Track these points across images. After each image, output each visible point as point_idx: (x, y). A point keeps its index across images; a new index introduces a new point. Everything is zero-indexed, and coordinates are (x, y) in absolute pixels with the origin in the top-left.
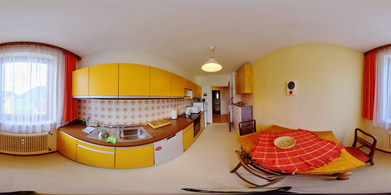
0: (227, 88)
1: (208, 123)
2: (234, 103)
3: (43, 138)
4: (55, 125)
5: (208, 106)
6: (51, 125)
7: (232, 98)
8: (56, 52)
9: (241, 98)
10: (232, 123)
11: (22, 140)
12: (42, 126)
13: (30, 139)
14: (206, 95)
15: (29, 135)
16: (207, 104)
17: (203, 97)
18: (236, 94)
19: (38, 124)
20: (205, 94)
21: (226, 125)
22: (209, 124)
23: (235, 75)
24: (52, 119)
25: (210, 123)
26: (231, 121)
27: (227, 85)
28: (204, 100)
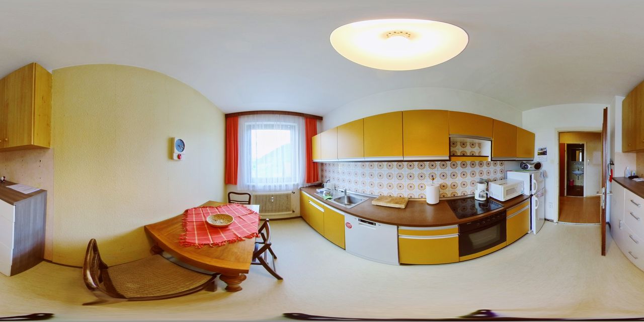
0: (597, 137)
1: (548, 220)
2: (616, 175)
3: (288, 196)
4: (298, 185)
5: (548, 180)
6: (294, 185)
7: (612, 164)
8: (296, 118)
9: (638, 164)
10: (608, 223)
11: (272, 198)
12: (286, 185)
13: (277, 197)
14: (544, 153)
15: (277, 193)
16: (545, 175)
17: (537, 159)
18: (624, 152)
19: (283, 184)
20: (542, 149)
21: (593, 228)
22: (547, 222)
23: (623, 102)
24: (295, 181)
25: (552, 221)
26: (607, 220)
27: (597, 127)
28: (538, 166)
